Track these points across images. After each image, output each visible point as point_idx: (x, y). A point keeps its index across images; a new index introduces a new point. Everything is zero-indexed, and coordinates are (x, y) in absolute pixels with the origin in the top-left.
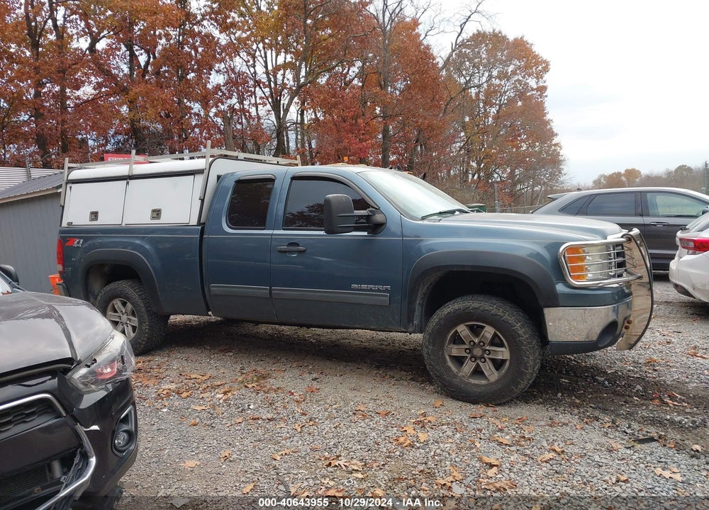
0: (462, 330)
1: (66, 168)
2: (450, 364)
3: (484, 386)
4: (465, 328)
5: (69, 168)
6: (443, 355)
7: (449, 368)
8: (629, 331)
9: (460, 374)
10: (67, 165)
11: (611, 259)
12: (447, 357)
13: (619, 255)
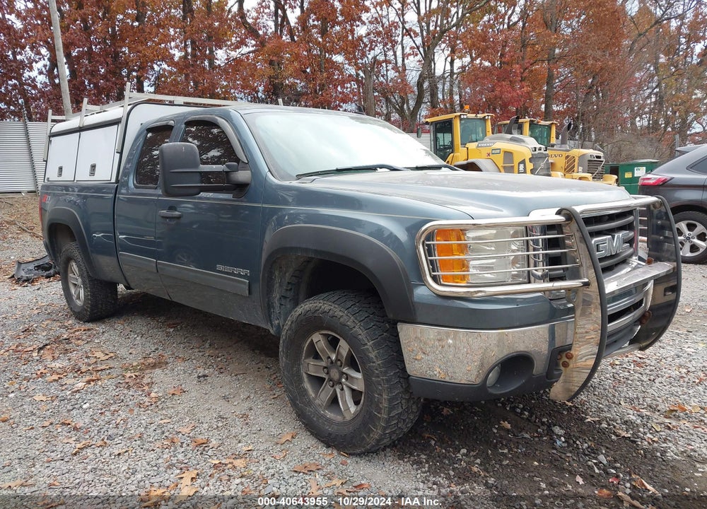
0: (318, 339)
1: (49, 120)
2: (307, 385)
3: (339, 424)
4: (320, 337)
5: (53, 121)
6: (299, 370)
7: (305, 390)
8: (568, 369)
9: (317, 401)
10: (50, 117)
11: (538, 250)
12: (304, 375)
13: (551, 244)
